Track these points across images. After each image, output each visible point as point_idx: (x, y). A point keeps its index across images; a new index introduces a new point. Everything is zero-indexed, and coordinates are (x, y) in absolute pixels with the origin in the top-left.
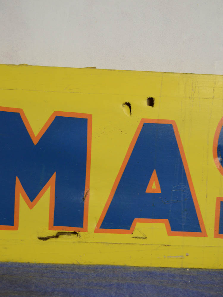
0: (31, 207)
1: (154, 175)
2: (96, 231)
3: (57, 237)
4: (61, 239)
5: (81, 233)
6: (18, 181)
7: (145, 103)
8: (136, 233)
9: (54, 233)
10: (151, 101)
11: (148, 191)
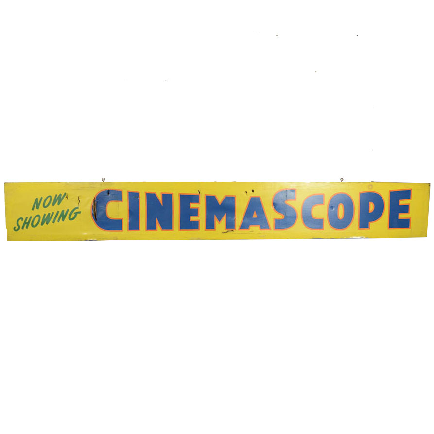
0: (219, 223)
1: (255, 212)
2: (239, 230)
3: (227, 232)
4: (229, 232)
5: (234, 231)
6: (215, 216)
7: (251, 191)
8: (251, 230)
9: (226, 231)
10: (253, 191)
11: (253, 217)
